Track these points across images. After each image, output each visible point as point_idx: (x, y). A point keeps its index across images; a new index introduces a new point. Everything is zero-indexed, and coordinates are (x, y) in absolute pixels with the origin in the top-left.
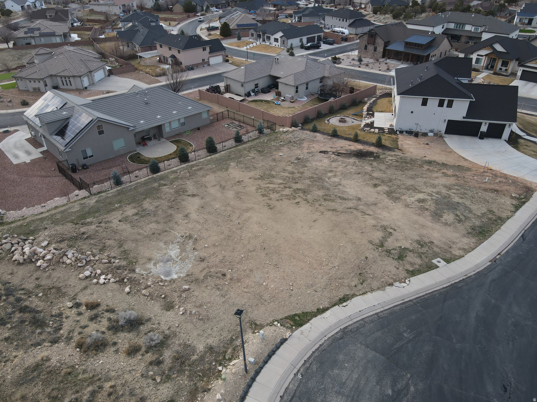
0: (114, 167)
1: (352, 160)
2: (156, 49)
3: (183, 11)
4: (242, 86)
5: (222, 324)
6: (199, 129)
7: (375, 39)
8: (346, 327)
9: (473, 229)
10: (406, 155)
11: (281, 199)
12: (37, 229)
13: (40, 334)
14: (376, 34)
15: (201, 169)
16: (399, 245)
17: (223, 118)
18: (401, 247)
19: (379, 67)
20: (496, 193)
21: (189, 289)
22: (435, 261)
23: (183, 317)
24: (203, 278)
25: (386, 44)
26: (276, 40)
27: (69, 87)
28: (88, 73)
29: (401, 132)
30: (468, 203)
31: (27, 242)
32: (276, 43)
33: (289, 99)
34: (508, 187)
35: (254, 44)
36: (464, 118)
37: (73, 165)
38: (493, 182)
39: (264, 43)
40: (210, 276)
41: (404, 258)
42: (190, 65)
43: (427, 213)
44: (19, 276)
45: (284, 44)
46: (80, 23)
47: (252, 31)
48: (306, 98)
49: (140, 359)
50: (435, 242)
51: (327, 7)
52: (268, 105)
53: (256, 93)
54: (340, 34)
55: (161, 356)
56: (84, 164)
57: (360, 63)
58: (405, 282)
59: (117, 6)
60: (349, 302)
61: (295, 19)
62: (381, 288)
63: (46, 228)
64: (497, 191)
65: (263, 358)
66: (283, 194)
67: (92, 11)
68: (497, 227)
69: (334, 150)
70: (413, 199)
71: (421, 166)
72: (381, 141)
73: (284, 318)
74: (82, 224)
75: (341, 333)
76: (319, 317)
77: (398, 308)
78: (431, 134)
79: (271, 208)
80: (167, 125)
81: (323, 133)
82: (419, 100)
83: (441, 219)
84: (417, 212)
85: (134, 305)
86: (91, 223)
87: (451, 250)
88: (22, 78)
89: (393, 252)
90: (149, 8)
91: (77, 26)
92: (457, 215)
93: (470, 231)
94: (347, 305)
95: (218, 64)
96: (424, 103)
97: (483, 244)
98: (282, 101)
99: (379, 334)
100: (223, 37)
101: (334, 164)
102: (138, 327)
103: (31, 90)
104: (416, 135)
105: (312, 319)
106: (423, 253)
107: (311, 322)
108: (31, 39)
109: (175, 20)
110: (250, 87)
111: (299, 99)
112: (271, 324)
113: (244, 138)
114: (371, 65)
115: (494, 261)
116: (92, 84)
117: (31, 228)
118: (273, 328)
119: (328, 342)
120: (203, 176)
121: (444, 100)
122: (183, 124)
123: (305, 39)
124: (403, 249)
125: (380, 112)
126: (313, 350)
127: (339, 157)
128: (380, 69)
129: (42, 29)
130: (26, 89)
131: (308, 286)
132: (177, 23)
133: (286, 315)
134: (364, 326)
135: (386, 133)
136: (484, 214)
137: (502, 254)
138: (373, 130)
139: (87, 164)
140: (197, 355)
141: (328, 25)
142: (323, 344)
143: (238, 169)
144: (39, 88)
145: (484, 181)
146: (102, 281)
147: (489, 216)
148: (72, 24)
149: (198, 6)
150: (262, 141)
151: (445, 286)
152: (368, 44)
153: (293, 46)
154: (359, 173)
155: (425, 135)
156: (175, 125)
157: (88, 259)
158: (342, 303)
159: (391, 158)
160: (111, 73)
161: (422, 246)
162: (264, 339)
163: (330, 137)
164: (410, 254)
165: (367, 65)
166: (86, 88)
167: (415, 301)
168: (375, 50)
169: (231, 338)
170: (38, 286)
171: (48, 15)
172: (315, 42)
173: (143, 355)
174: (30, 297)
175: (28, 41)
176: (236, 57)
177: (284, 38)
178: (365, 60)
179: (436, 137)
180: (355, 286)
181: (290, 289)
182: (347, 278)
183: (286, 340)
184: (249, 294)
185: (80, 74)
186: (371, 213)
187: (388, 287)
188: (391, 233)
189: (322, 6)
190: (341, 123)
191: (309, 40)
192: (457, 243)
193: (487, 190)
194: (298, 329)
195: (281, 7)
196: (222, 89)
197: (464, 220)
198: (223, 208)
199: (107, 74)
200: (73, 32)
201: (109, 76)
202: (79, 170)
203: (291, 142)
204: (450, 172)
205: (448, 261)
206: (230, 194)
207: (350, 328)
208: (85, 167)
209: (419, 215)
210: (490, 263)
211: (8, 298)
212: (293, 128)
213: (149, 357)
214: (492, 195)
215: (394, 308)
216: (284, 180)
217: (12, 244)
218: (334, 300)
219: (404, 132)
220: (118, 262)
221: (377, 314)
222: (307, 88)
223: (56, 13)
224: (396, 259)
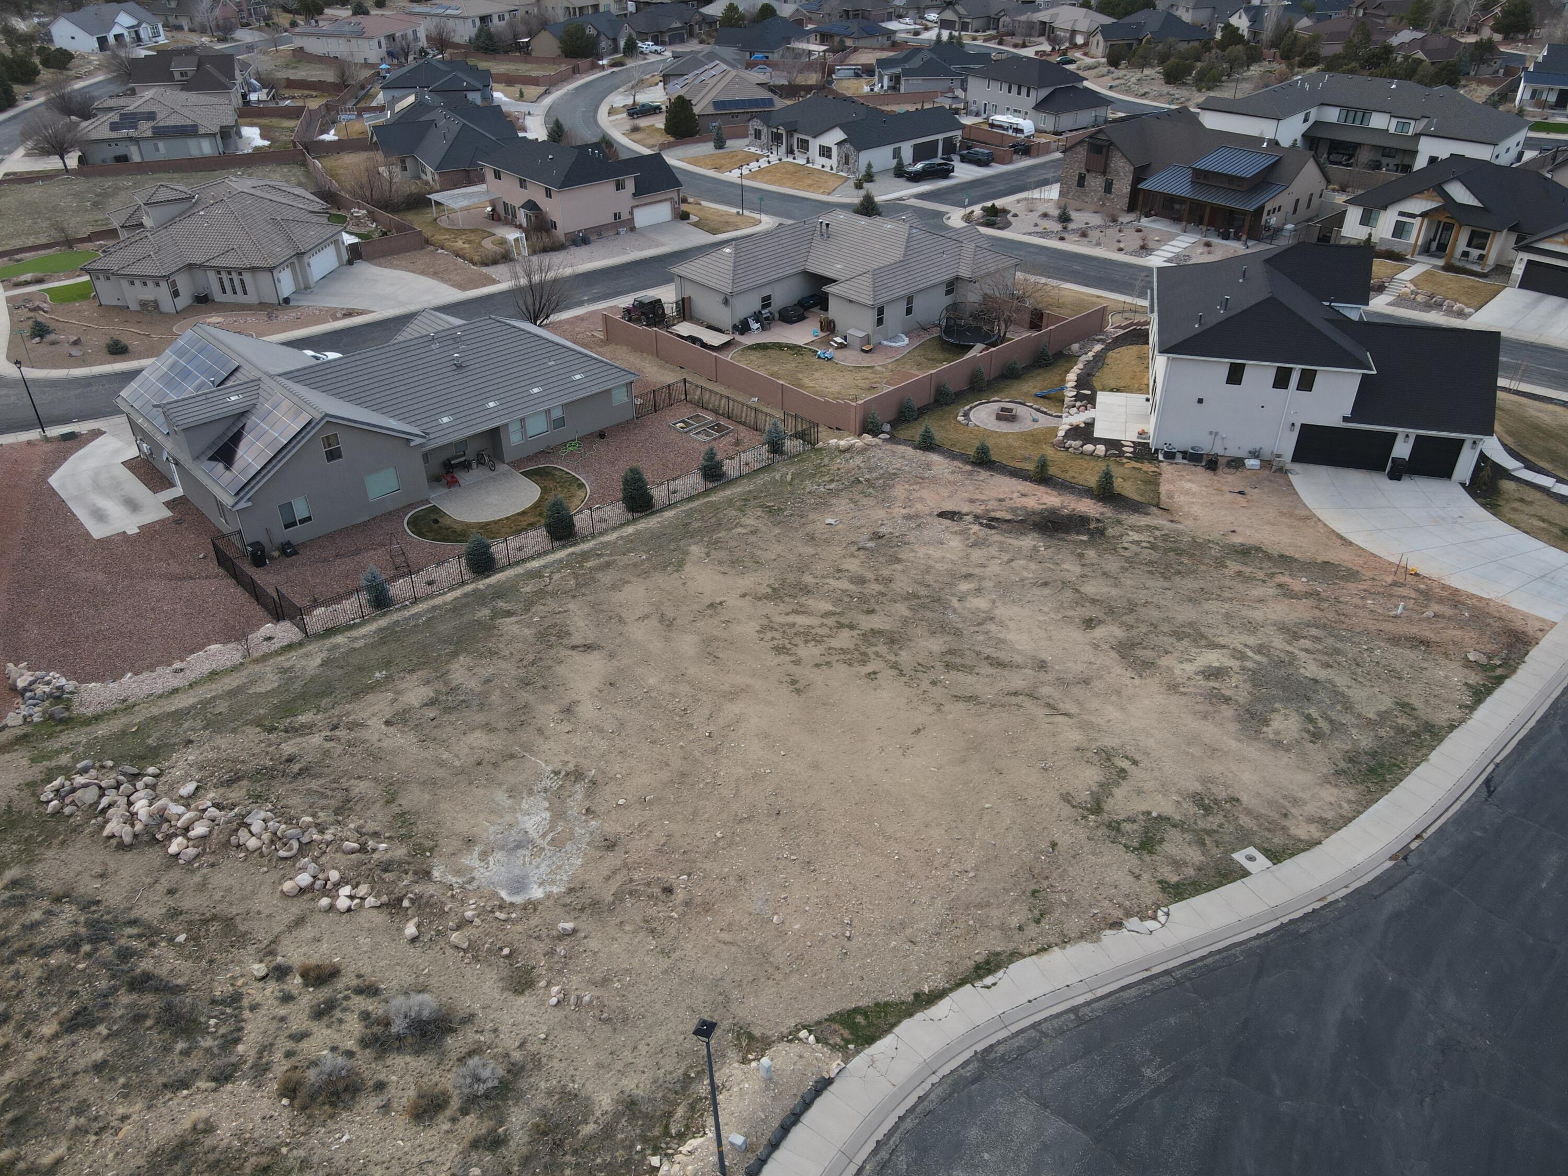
0: (367, 550)
1: (1029, 541)
2: (482, 180)
3: (559, 52)
4: (726, 302)
5: (662, 1035)
6: (602, 435)
7: (1107, 158)
8: (991, 1046)
9: (1351, 760)
10: (1179, 526)
11: (828, 663)
12: (166, 745)
13: (186, 1053)
14: (1112, 144)
15: (608, 564)
16: (1144, 807)
17: (671, 402)
18: (1149, 813)
19: (1119, 241)
20: (1423, 648)
21: (575, 931)
22: (1239, 856)
23: (560, 1014)
24: (611, 899)
25: (1140, 174)
26: (825, 152)
27: (240, 298)
28: (294, 260)
29: (1170, 456)
30: (1341, 681)
31: (140, 785)
32: (824, 160)
33: (857, 344)
34: (1459, 632)
35: (763, 163)
36: (1345, 419)
37: (257, 545)
38: (1415, 616)
39: (790, 159)
40: (630, 893)
41: (1157, 847)
42: (580, 231)
43: (1228, 712)
44: (123, 883)
45: (847, 163)
46: (268, 94)
47: (756, 124)
48: (907, 341)
49: (447, 1132)
50: (1244, 798)
51: (974, 39)
52: (799, 359)
53: (766, 323)
54: (1010, 132)
55: (501, 1123)
56: (285, 540)
57: (1065, 228)
58: (1155, 918)
59: (372, 38)
60: (1000, 974)
61: (881, 80)
62: (1090, 934)
63: (191, 742)
64: (1426, 643)
65: (768, 1135)
66: (832, 645)
67: (300, 55)
68: (1419, 754)
69: (979, 509)
70: (1190, 668)
71: (1220, 564)
72: (1112, 484)
73: (826, 1020)
74: (286, 731)
75: (976, 1064)
76: (919, 1016)
77: (1132, 992)
78: (1252, 463)
79: (798, 691)
80: (514, 428)
81: (951, 455)
82: (1220, 367)
83: (1265, 729)
84: (1200, 707)
85: (429, 975)
86: (309, 729)
87: (1287, 823)
88: (108, 274)
89: (1127, 827)
90: (462, 42)
91: (259, 101)
92: (1309, 719)
93: (1343, 765)
94: (994, 984)
95: (658, 228)
96: (1235, 375)
97: (1375, 806)
98: (837, 348)
99: (1076, 1068)
100: (672, 139)
101: (977, 555)
102: (441, 1039)
103: (134, 306)
104: (1212, 464)
105: (900, 1022)
106: (1209, 833)
107: (896, 1030)
108: (128, 143)
109: (535, 82)
110: (749, 305)
111: (885, 343)
112: (791, 1037)
113: (730, 468)
114: (1094, 235)
115: (1403, 856)
116: (304, 288)
117: (150, 741)
118: (795, 1048)
119: (940, 1089)
120: (614, 587)
121: (1291, 369)
122: (559, 423)
123: (907, 150)
124: (1156, 818)
125: (1112, 390)
126: (901, 1111)
127: (993, 531)
128: (1122, 245)
129: (159, 116)
130: (120, 303)
131: (892, 928)
132: (541, 89)
133: (832, 1010)
134: (1037, 1045)
135: (1127, 458)
136: (1384, 716)
137: (1425, 836)
138: (1089, 447)
139: (294, 542)
140: (595, 1122)
141: (975, 102)
142: (927, 1095)
143: (711, 566)
144: (155, 302)
145: (1392, 613)
146: (343, 903)
147: (1400, 721)
148: (244, 96)
149: (602, 37)
150: (777, 477)
151: (1262, 930)
152: (1088, 171)
153: (874, 170)
154: (1046, 584)
155: (1236, 463)
156: (537, 426)
157: (305, 839)
158: (981, 978)
159: (1136, 537)
160: (355, 254)
161: (1207, 810)
162: (770, 1079)
163: (969, 468)
164: (1174, 835)
165: (1084, 235)
166: (287, 300)
167: (1178, 974)
168: (1108, 188)
169: (686, 1075)
170: (174, 914)
171: (176, 70)
172: (936, 156)
173: (454, 1120)
174: (153, 945)
175: (120, 150)
176: (711, 201)
177: (848, 146)
178: (1079, 219)
179: (1267, 472)
180: (1020, 928)
181: (843, 935)
182: (999, 906)
183: (829, 1082)
184: (733, 949)
185: (271, 263)
186: (1073, 709)
187: (1108, 932)
188: (1123, 770)
189: (960, 37)
190: (1002, 423)
191: (920, 153)
192: (1305, 803)
193: (1400, 639)
194: (862, 1050)
195: (842, 42)
196: (670, 310)
197: (1328, 732)
198: (667, 688)
199: (345, 257)
200: (248, 120)
201: (350, 262)
202: (272, 558)
203: (860, 482)
204: (1299, 584)
205: (1276, 856)
206: (688, 644)
207: (1001, 1049)
208: (288, 550)
209: (1205, 718)
210: (1392, 863)
211: (96, 950)
212: (868, 438)
213: (472, 1126)
214: (1411, 655)
215: (1122, 994)
216: (837, 601)
217: (100, 787)
218: (962, 969)
219: (1179, 456)
220: (386, 850)
221: (1074, 1010)
222: (909, 311)
223: (199, 65)
224: (1135, 849)
